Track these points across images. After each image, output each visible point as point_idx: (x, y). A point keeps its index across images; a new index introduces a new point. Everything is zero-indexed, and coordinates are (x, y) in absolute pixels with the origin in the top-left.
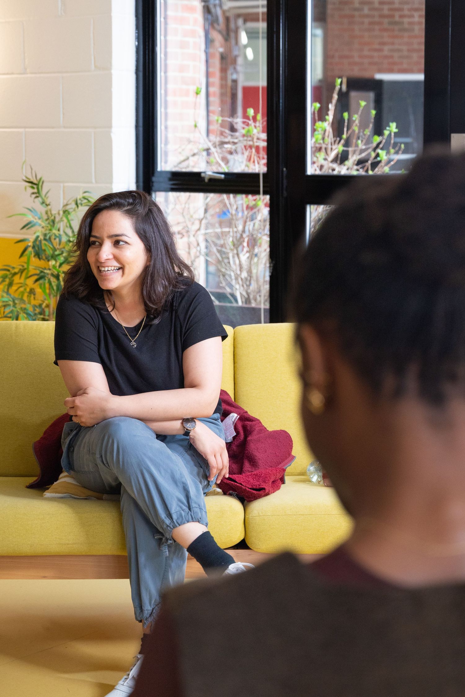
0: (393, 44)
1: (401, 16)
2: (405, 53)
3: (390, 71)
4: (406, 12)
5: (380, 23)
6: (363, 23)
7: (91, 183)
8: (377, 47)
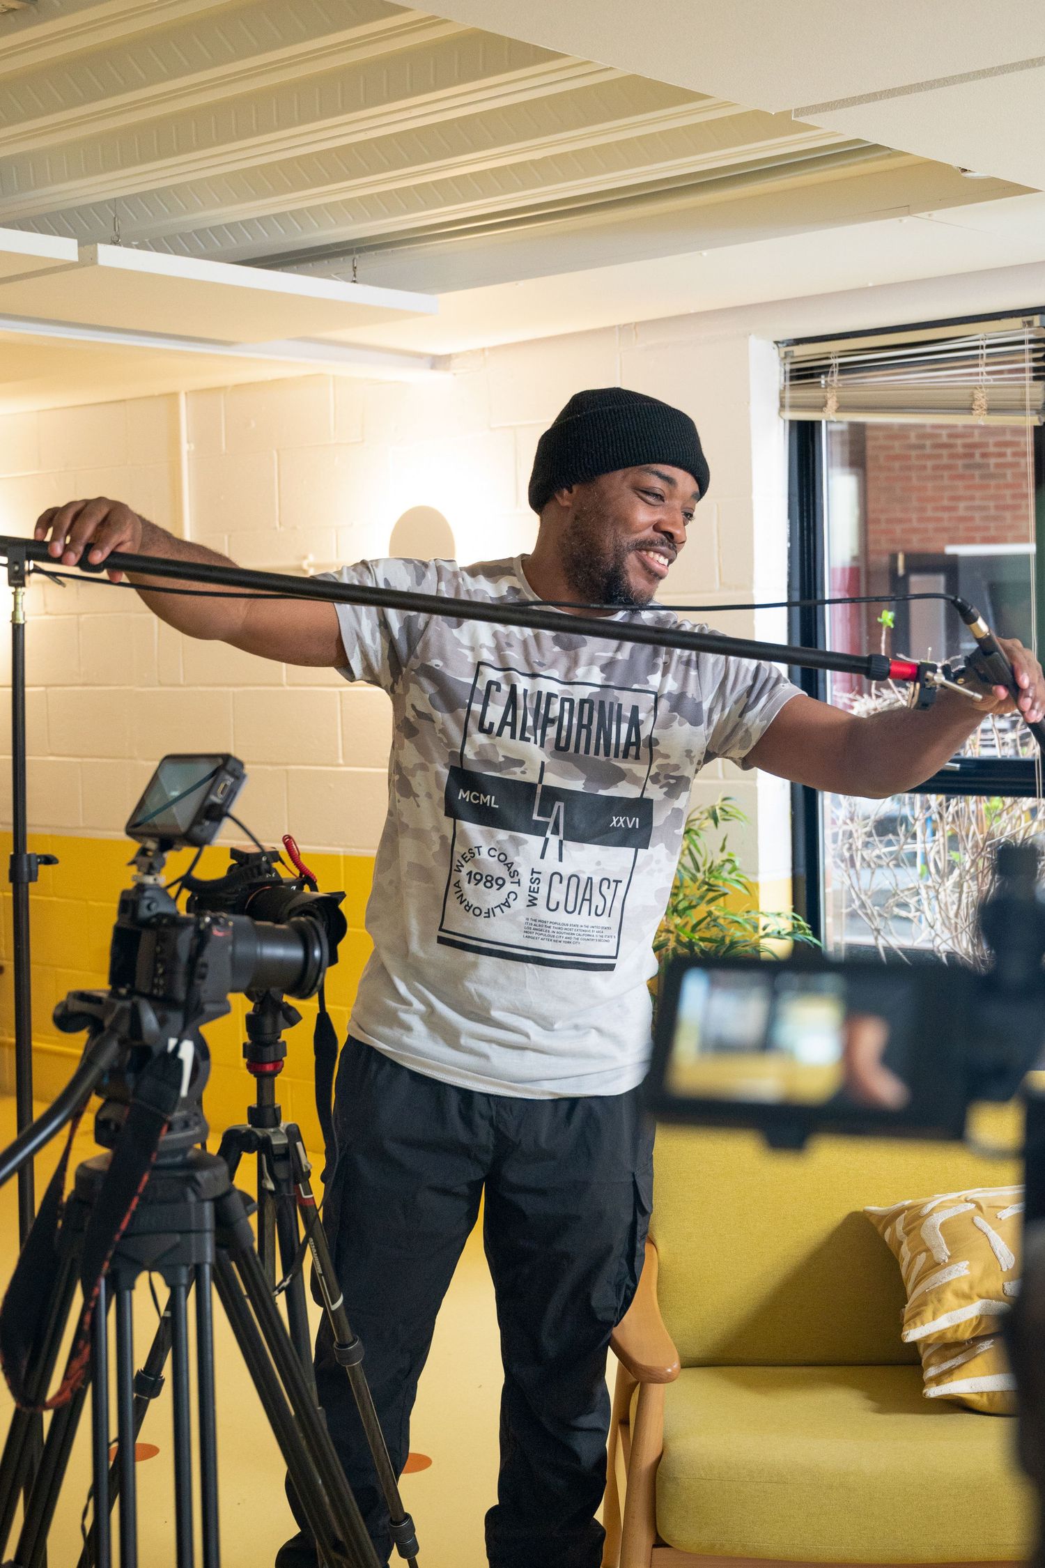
0: (972, 498)
1: (984, 455)
2: (992, 512)
3: (970, 541)
4: (992, 449)
5: (949, 467)
6: (925, 467)
7: (717, 778)
8: (946, 503)
